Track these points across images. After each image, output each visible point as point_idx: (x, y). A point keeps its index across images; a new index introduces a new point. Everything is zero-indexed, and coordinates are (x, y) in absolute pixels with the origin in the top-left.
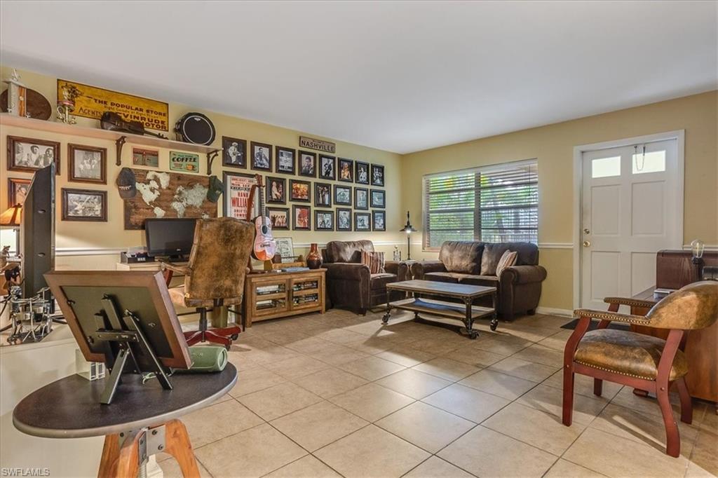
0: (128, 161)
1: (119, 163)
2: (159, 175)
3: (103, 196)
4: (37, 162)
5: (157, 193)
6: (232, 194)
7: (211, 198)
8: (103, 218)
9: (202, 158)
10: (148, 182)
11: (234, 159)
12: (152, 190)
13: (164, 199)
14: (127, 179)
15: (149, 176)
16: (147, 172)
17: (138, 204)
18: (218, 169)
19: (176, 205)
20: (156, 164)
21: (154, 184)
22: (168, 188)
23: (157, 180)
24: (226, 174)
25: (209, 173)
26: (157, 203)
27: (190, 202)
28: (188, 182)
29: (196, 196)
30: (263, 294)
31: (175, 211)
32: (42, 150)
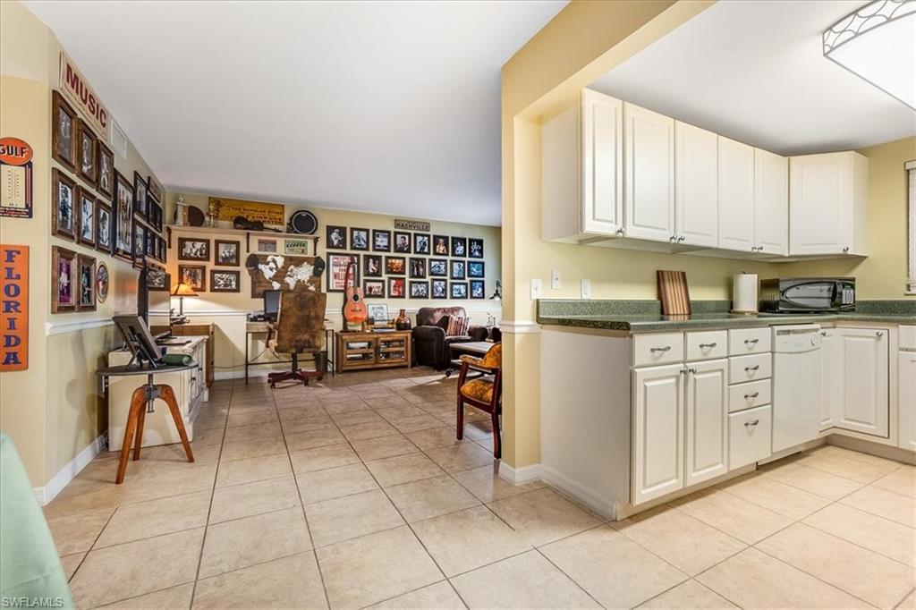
0: (255, 249)
1: (248, 251)
2: (276, 258)
3: (237, 274)
4: (196, 254)
5: (275, 271)
6: (334, 270)
7: (317, 274)
8: (237, 290)
9: (310, 244)
10: (268, 264)
11: (336, 243)
12: (271, 269)
13: (281, 275)
14: (254, 262)
15: (269, 259)
16: (267, 256)
17: (261, 280)
18: (322, 251)
19: (288, 280)
20: (275, 251)
21: (272, 265)
22: (283, 267)
23: (274, 261)
24: (329, 254)
25: (315, 254)
26: (275, 278)
27: (299, 277)
28: (298, 262)
29: (305, 273)
30: (353, 348)
31: (288, 284)
32: (199, 245)
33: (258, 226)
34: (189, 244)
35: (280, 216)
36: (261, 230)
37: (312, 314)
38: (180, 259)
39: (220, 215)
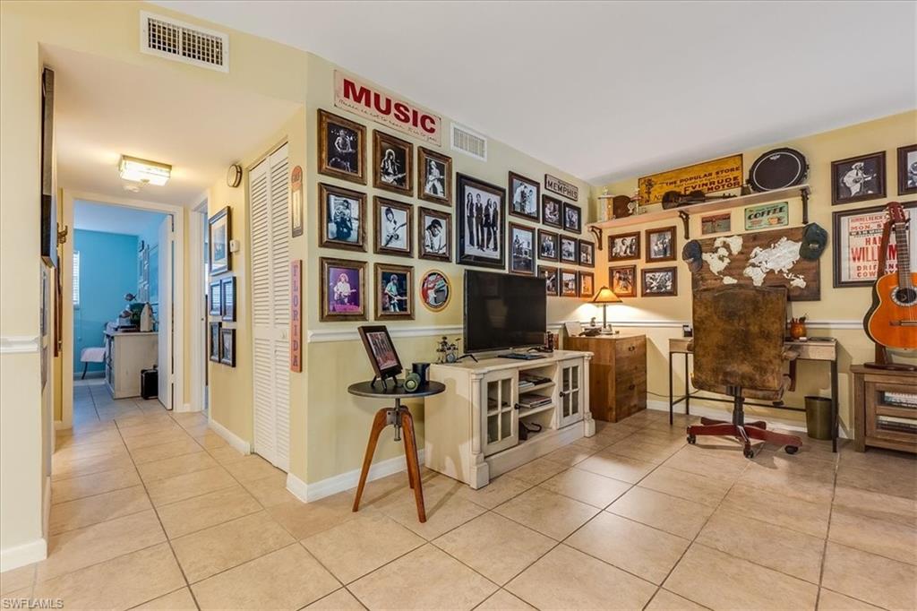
0: (696, 233)
1: (687, 237)
2: (728, 240)
3: (674, 270)
4: (625, 253)
5: (727, 261)
6: (850, 243)
7: (810, 255)
8: (673, 293)
9: (795, 205)
10: (716, 251)
11: (855, 189)
12: (721, 258)
13: (738, 263)
14: (695, 252)
15: (718, 243)
16: (715, 239)
17: (706, 276)
18: (821, 212)
19: (749, 271)
20: (728, 228)
21: (723, 252)
22: (741, 253)
23: (726, 246)
24: (837, 217)
25: (805, 222)
26: (728, 271)
27: (770, 266)
28: (768, 240)
29: (784, 256)
30: (890, 404)
31: (750, 279)
32: (628, 241)
33: (698, 196)
34: (618, 241)
35: (736, 174)
36: (704, 201)
37: (754, 329)
38: (610, 261)
39: (652, 196)
